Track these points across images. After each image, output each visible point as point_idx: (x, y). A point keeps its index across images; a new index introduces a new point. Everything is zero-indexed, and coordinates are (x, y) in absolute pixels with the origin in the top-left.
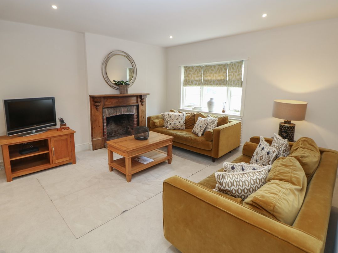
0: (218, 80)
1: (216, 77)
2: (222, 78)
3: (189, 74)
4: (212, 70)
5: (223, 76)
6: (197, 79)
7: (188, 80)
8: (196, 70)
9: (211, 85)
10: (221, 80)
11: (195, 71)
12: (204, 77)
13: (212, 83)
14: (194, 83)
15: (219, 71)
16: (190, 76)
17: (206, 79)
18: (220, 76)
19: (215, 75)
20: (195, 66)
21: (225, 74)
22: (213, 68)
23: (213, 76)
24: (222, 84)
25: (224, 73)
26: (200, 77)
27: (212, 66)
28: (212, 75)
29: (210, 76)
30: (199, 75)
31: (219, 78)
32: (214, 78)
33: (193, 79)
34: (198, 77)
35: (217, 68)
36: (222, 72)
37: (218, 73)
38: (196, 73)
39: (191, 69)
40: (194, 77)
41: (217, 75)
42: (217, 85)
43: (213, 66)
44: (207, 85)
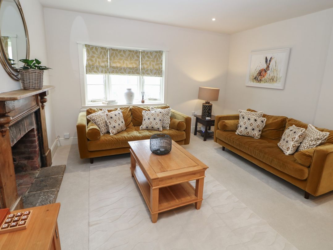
0: (130, 68)
1: (127, 64)
2: (135, 66)
3: (93, 57)
4: (122, 55)
5: (136, 64)
6: (103, 64)
7: (92, 65)
8: (101, 53)
9: (122, 73)
10: (133, 68)
11: (99, 54)
12: (112, 63)
13: (122, 71)
14: (100, 69)
15: (131, 58)
16: (94, 59)
17: (114, 65)
18: (132, 63)
19: (125, 62)
20: (99, 47)
21: (137, 62)
22: (122, 53)
23: (124, 63)
24: (135, 73)
25: (136, 60)
26: (106, 63)
27: (120, 51)
28: (121, 62)
29: (119, 63)
30: (104, 60)
31: (131, 66)
32: (125, 66)
33: (97, 64)
34: (104, 62)
35: (127, 53)
36: (134, 60)
37: (129, 60)
38: (101, 56)
39: (94, 50)
40: (99, 62)
41: (128, 62)
42: (129, 73)
43: (122, 51)
44: (117, 72)
